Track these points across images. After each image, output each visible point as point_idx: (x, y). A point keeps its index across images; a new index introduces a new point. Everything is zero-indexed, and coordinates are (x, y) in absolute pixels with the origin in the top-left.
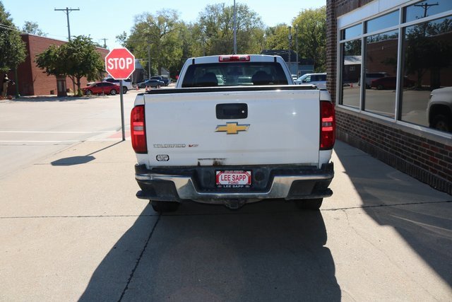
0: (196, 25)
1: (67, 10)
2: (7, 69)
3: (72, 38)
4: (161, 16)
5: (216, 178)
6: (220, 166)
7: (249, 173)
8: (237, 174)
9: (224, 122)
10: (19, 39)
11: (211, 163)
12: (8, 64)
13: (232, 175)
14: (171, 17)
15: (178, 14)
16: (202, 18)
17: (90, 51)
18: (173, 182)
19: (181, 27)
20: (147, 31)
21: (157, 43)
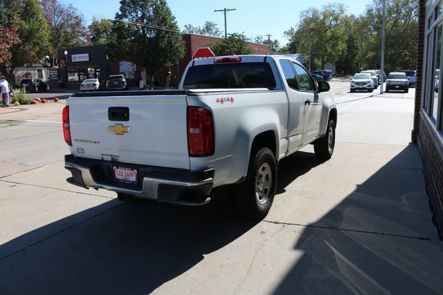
0: (362, 18)
1: (225, 10)
2: (170, 64)
3: (228, 36)
4: (327, 10)
5: (113, 172)
6: (115, 163)
7: (136, 171)
8: (128, 171)
9: (113, 123)
10: (180, 38)
11: (109, 159)
12: (170, 60)
13: (124, 171)
14: (337, 11)
15: (344, 8)
16: (368, 11)
17: (241, 48)
18: (80, 171)
19: (346, 22)
20: (312, 25)
21: (321, 38)
